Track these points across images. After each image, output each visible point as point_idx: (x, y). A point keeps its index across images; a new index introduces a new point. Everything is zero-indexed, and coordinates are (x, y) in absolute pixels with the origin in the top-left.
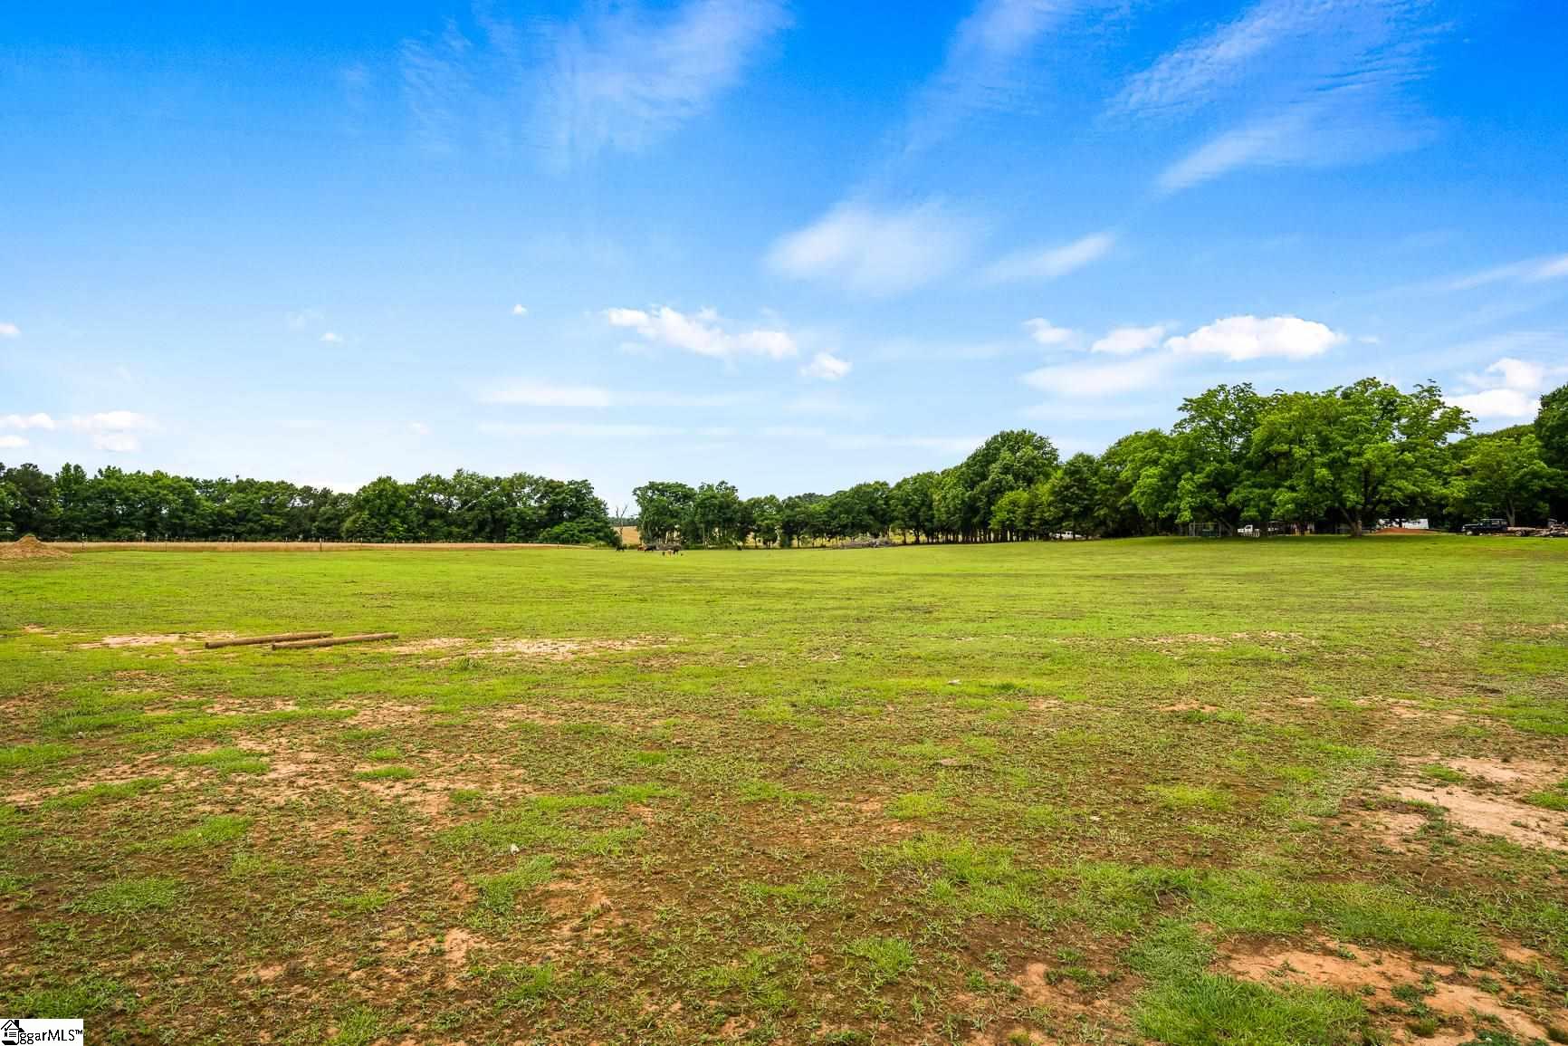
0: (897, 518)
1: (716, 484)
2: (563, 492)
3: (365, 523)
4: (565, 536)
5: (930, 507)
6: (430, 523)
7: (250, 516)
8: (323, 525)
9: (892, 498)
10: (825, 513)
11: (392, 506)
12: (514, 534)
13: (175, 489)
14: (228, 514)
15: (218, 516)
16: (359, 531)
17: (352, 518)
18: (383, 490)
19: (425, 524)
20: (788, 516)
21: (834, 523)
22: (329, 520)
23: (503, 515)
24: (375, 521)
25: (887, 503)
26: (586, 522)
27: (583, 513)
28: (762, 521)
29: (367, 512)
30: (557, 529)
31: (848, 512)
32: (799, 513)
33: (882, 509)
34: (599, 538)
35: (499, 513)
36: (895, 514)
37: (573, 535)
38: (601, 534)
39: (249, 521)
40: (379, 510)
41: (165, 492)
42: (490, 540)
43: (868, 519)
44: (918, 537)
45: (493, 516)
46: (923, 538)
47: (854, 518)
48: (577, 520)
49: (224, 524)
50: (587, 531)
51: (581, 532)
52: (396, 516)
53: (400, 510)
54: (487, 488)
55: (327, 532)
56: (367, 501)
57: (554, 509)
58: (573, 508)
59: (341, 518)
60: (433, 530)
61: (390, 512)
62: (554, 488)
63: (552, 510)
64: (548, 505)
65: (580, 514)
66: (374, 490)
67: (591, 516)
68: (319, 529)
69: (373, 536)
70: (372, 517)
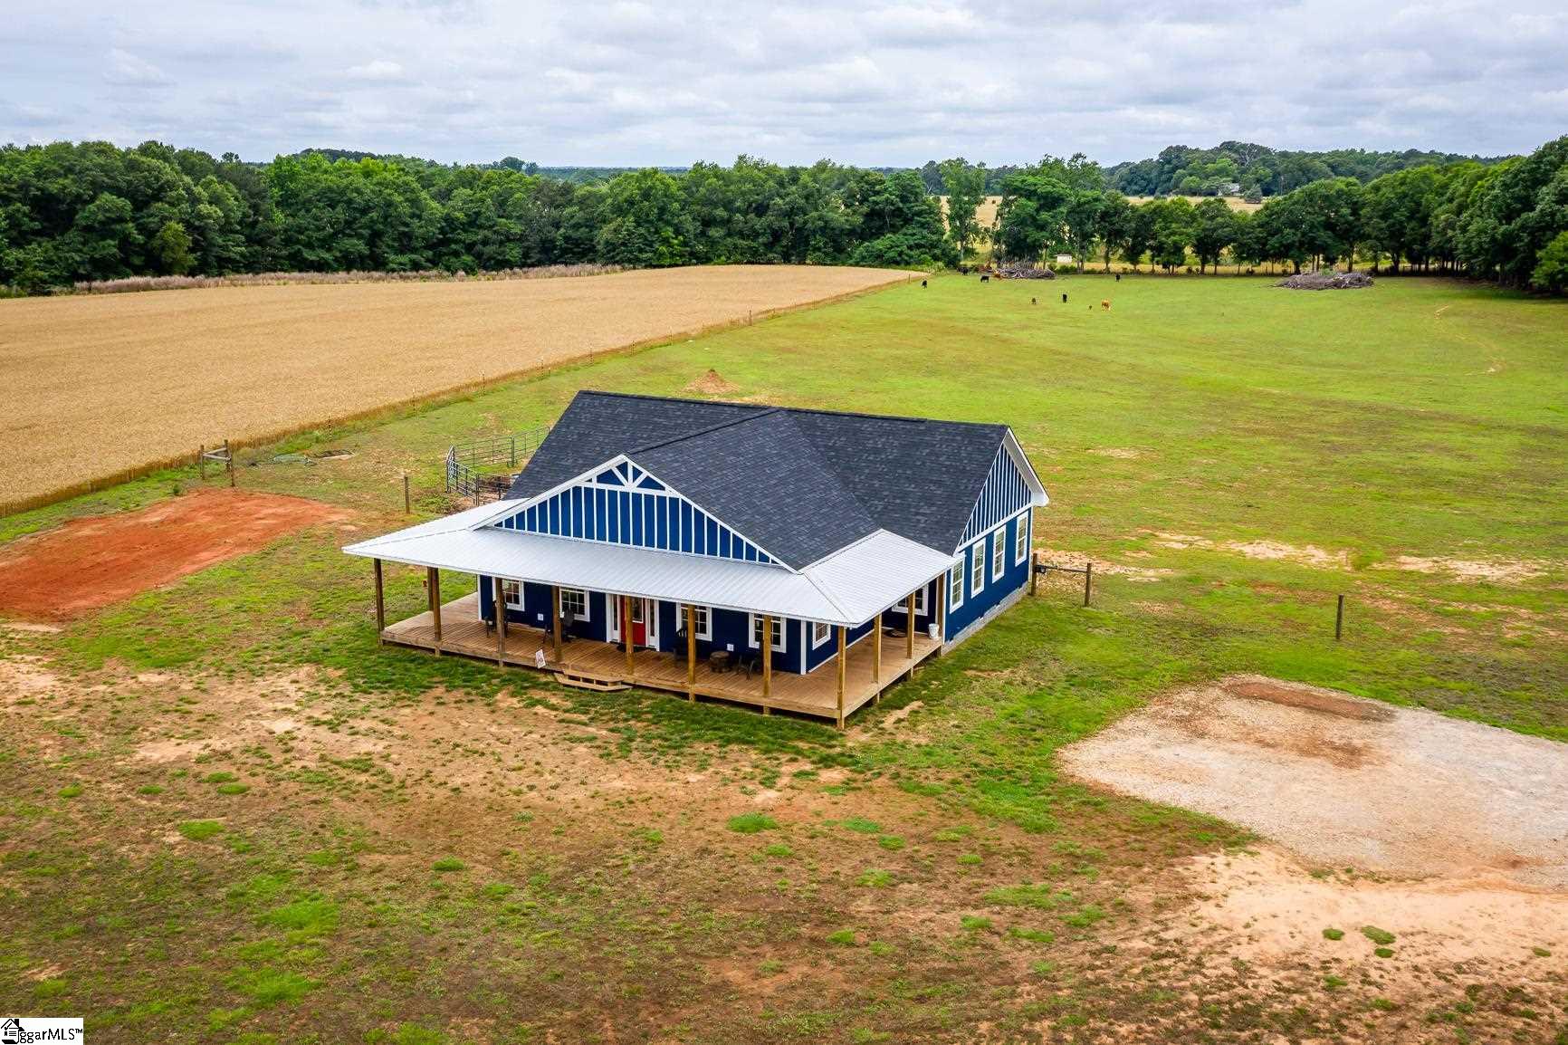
0: (1369, 237)
1: (1068, 158)
2: (886, 190)
3: (630, 233)
4: (891, 254)
5: (1424, 221)
6: (710, 233)
7: (482, 221)
8: (570, 232)
9: (1364, 205)
10: (1261, 226)
11: (662, 210)
12: (819, 249)
13: (399, 186)
14: (458, 219)
15: (446, 221)
16: (624, 244)
17: (612, 226)
18: (651, 188)
19: (703, 233)
20: (1204, 230)
21: (1273, 241)
22: (577, 226)
23: (805, 223)
24: (642, 230)
25: (1355, 213)
26: (914, 234)
27: (912, 220)
28: (1168, 236)
29: (632, 219)
30: (879, 244)
31: (1294, 225)
32: (1222, 226)
33: (1347, 222)
34: (936, 258)
35: (799, 219)
36: (1367, 230)
37: (900, 254)
38: (937, 252)
39: (481, 227)
40: (648, 215)
41: (388, 191)
42: (786, 259)
43: (1324, 236)
44: (1397, 262)
45: (792, 225)
46: (1405, 264)
47: (1304, 234)
48: (904, 230)
49: (453, 230)
50: (918, 246)
51: (910, 248)
52: (668, 223)
53: (673, 215)
54: (781, 184)
55: (577, 243)
56: (631, 203)
57: (873, 215)
58: (898, 212)
59: (591, 224)
60: (713, 243)
61: (660, 219)
62: (873, 185)
63: (870, 216)
64: (865, 209)
65: (907, 221)
66: (639, 189)
67: (923, 225)
68: (567, 239)
69: (641, 251)
70: (638, 224)
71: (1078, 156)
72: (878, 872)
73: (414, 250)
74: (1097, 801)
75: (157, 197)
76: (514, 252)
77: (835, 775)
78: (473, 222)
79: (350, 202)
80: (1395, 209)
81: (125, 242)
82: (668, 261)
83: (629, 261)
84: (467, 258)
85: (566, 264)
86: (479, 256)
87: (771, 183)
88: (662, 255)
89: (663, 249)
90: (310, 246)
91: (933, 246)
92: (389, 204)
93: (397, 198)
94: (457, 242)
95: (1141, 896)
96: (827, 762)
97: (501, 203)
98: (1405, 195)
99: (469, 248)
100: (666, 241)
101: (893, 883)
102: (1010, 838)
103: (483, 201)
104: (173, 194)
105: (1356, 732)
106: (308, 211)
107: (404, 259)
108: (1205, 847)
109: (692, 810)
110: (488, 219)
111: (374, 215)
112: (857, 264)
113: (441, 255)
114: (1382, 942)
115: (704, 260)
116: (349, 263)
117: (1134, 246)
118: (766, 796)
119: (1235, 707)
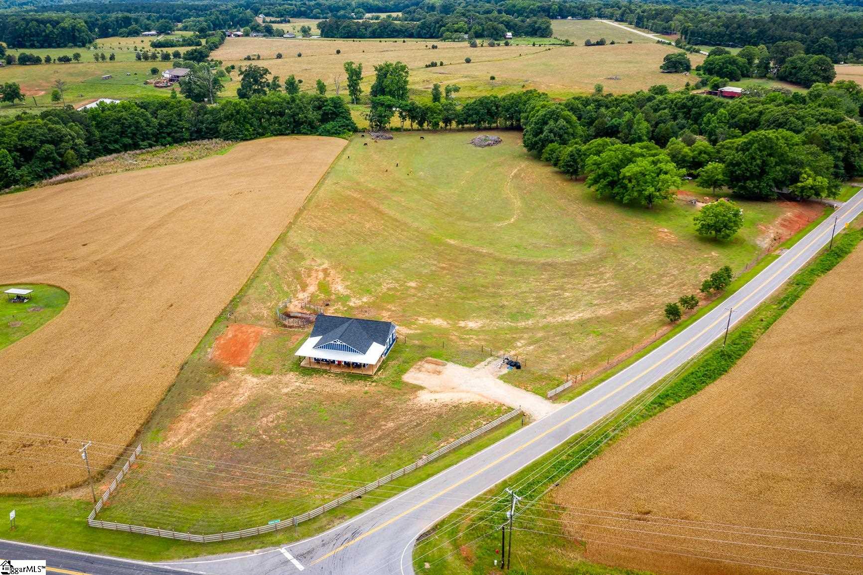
2: (328, 104)
3: (233, 127)
4: (333, 131)
7: (172, 123)
8: (208, 125)
10: (465, 113)
11: (245, 118)
12: (305, 128)
13: (140, 115)
14: (163, 123)
15: (159, 125)
16: (231, 132)
17: (225, 124)
18: (239, 109)
19: (261, 125)
20: (445, 116)
21: (469, 119)
22: (210, 123)
23: (299, 119)
24: (238, 126)
25: (497, 108)
26: (340, 121)
27: (339, 115)
29: (233, 122)
30: (328, 126)
31: (477, 113)
32: (452, 115)
33: (495, 112)
34: (349, 131)
35: (297, 118)
36: (501, 115)
37: (336, 130)
38: (350, 127)
39: (173, 126)
40: (239, 120)
41: (137, 117)
42: (293, 132)
43: (486, 118)
45: (294, 120)
47: (480, 117)
48: (337, 120)
49: (162, 128)
50: (343, 126)
51: (339, 127)
52: (248, 123)
53: (249, 119)
54: (288, 103)
55: (211, 129)
56: (232, 115)
57: (325, 114)
58: (334, 113)
59: (217, 122)
60: (265, 128)
61: (244, 120)
62: (323, 102)
63: (323, 115)
64: (321, 112)
65: (337, 115)
66: (235, 109)
67: (343, 117)
68: (207, 128)
69: (238, 134)
70: (236, 123)
71: (399, 63)
72: (382, 397)
73: (149, 139)
74: (407, 384)
75: (61, 141)
76: (187, 135)
77: (374, 384)
78: (169, 123)
79: (123, 124)
80: (510, 108)
81: (54, 161)
82: (249, 138)
83: (234, 138)
84: (169, 139)
85: (209, 139)
86: (173, 137)
87: (284, 104)
88: (246, 136)
89: (246, 133)
90: (110, 143)
91: (348, 126)
92: (138, 122)
93: (141, 120)
94: (164, 133)
95: (411, 397)
96: (373, 382)
97: (179, 115)
98: (513, 103)
99: (169, 134)
100: (247, 130)
101: (384, 399)
102: (397, 391)
103: (172, 115)
104: (67, 138)
105: (439, 368)
106: (108, 129)
107: (145, 143)
108: (419, 390)
109: (358, 392)
110: (175, 122)
111: (133, 128)
112: (320, 135)
113: (158, 138)
114: (436, 400)
115: (262, 135)
116: (126, 148)
117: (421, 120)
118: (366, 388)
119: (426, 365)
